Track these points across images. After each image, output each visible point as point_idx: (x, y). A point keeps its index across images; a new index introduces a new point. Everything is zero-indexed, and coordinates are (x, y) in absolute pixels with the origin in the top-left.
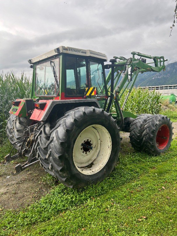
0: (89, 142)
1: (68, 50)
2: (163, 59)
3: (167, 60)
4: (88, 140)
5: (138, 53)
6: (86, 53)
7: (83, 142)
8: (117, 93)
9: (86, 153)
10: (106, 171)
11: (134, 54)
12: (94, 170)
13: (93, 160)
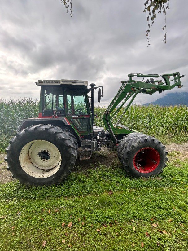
0: (46, 152)
1: (44, 82)
2: (178, 75)
3: (183, 76)
4: (45, 150)
5: (137, 74)
6: (59, 82)
7: (40, 151)
8: (109, 113)
9: (44, 160)
10: (54, 179)
11: (131, 76)
12: (44, 175)
13: (54, 166)
